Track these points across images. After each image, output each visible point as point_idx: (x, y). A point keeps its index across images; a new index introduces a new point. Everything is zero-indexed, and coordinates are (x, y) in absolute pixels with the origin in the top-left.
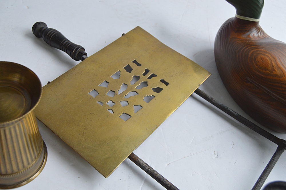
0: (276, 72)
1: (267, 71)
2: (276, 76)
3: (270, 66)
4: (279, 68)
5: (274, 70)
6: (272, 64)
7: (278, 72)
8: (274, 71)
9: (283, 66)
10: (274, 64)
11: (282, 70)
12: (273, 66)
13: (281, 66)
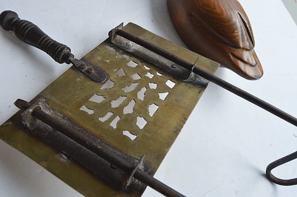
0: (216, 10)
1: (209, 9)
2: (216, 13)
3: (212, 4)
4: (220, 7)
5: (215, 8)
6: (214, 3)
7: (218, 11)
8: (215, 10)
9: (223, 6)
10: (216, 3)
11: (221, 10)
12: (215, 5)
13: (222, 6)
